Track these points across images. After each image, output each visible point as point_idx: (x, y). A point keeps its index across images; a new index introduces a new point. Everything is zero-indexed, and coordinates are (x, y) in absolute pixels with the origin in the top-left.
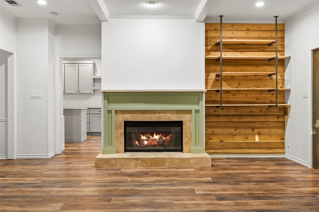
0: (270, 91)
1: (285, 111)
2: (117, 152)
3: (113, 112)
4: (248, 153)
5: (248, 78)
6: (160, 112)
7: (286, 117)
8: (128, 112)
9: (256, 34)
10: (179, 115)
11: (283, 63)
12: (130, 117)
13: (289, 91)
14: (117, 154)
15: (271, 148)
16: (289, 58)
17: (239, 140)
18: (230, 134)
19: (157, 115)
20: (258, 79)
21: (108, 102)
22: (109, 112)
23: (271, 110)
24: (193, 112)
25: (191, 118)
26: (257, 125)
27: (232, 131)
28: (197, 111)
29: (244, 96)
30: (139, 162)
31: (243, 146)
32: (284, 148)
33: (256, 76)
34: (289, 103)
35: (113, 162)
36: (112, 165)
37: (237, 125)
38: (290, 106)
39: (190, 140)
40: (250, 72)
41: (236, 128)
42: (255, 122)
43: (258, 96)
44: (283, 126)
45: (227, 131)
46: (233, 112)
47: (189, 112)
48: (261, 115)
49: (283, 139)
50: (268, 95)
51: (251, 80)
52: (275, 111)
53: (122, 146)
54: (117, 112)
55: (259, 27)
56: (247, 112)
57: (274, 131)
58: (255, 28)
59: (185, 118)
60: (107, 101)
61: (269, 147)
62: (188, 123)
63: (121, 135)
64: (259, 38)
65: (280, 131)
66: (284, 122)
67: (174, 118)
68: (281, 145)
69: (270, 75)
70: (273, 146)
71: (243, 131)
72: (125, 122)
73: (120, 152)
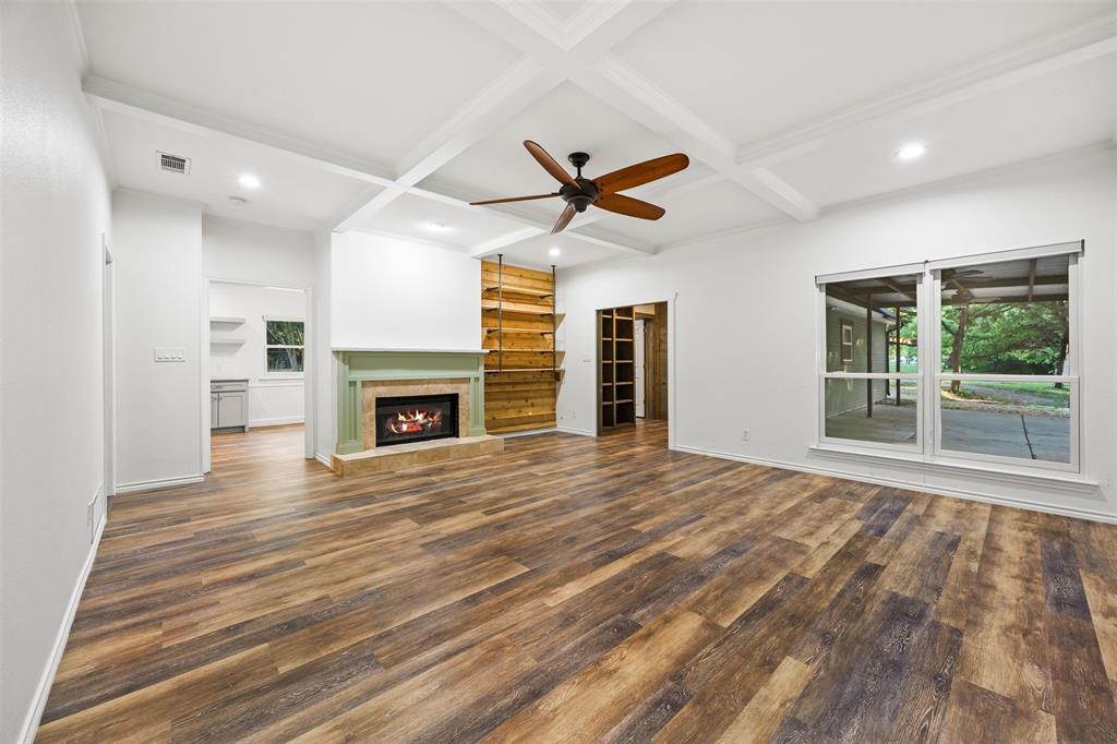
0: (542, 353)
1: (557, 376)
2: (366, 449)
3: (359, 385)
4: (522, 430)
5: (522, 336)
6: (429, 381)
7: (558, 383)
8: (383, 383)
9: (529, 283)
10: (454, 385)
11: (552, 319)
12: (385, 392)
13: (562, 354)
14: (367, 452)
15: (544, 422)
16: (563, 316)
17: (512, 414)
18: (503, 407)
19: (426, 386)
20: (531, 337)
21: (350, 369)
22: (353, 384)
23: (544, 375)
24: (472, 380)
25: (468, 388)
26: (531, 394)
27: (505, 403)
28: (477, 379)
29: (516, 358)
30: (415, 457)
31: (516, 421)
32: (555, 420)
33: (529, 334)
34: (562, 367)
35: (376, 463)
36: (374, 468)
37: (512, 395)
38: (564, 371)
39: (468, 419)
40: (523, 328)
41: (509, 400)
42: (528, 391)
43: (531, 358)
44: (554, 394)
45: (500, 404)
46: (506, 380)
47: (467, 380)
48: (535, 383)
49: (554, 410)
50: (541, 358)
51: (524, 339)
52: (548, 377)
53: (373, 439)
54: (364, 384)
55: (532, 275)
56: (519, 378)
57: (546, 400)
58: (528, 275)
59: (461, 389)
60: (347, 367)
61: (541, 420)
62: (466, 396)
63: (372, 420)
64: (532, 288)
65: (551, 400)
66: (555, 389)
67: (448, 389)
68: (552, 417)
69: (542, 334)
70: (545, 418)
71: (516, 403)
72: (378, 400)
73: (369, 449)
